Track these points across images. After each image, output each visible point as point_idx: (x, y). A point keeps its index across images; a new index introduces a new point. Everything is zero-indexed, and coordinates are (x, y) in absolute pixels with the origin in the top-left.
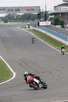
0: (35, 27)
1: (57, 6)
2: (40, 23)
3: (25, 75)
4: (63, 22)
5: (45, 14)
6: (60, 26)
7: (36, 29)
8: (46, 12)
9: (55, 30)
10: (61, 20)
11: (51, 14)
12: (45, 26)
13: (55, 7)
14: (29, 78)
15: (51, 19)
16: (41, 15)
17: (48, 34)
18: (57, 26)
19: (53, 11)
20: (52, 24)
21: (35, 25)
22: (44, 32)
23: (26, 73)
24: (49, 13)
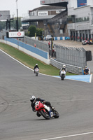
0: (3, 39)
1: (33, 10)
2: (10, 33)
3: (32, 101)
4: (41, 32)
5: (17, 21)
6: (37, 38)
7: (5, 42)
8: (18, 19)
9: (30, 43)
10: (38, 29)
11: (25, 22)
12: (17, 38)
13: (30, 11)
14: (37, 104)
15: (25, 28)
16: (11, 23)
17: (21, 49)
18: (34, 38)
19: (28, 17)
20: (25, 35)
21: (3, 36)
22: (15, 46)
23: (33, 97)
24: (22, 20)
